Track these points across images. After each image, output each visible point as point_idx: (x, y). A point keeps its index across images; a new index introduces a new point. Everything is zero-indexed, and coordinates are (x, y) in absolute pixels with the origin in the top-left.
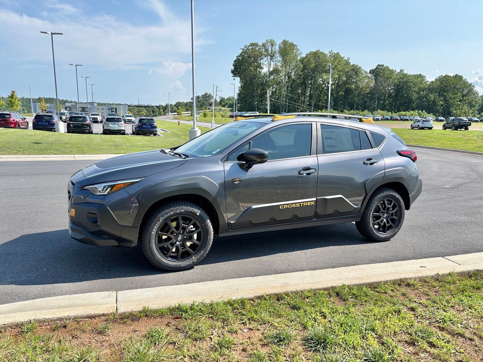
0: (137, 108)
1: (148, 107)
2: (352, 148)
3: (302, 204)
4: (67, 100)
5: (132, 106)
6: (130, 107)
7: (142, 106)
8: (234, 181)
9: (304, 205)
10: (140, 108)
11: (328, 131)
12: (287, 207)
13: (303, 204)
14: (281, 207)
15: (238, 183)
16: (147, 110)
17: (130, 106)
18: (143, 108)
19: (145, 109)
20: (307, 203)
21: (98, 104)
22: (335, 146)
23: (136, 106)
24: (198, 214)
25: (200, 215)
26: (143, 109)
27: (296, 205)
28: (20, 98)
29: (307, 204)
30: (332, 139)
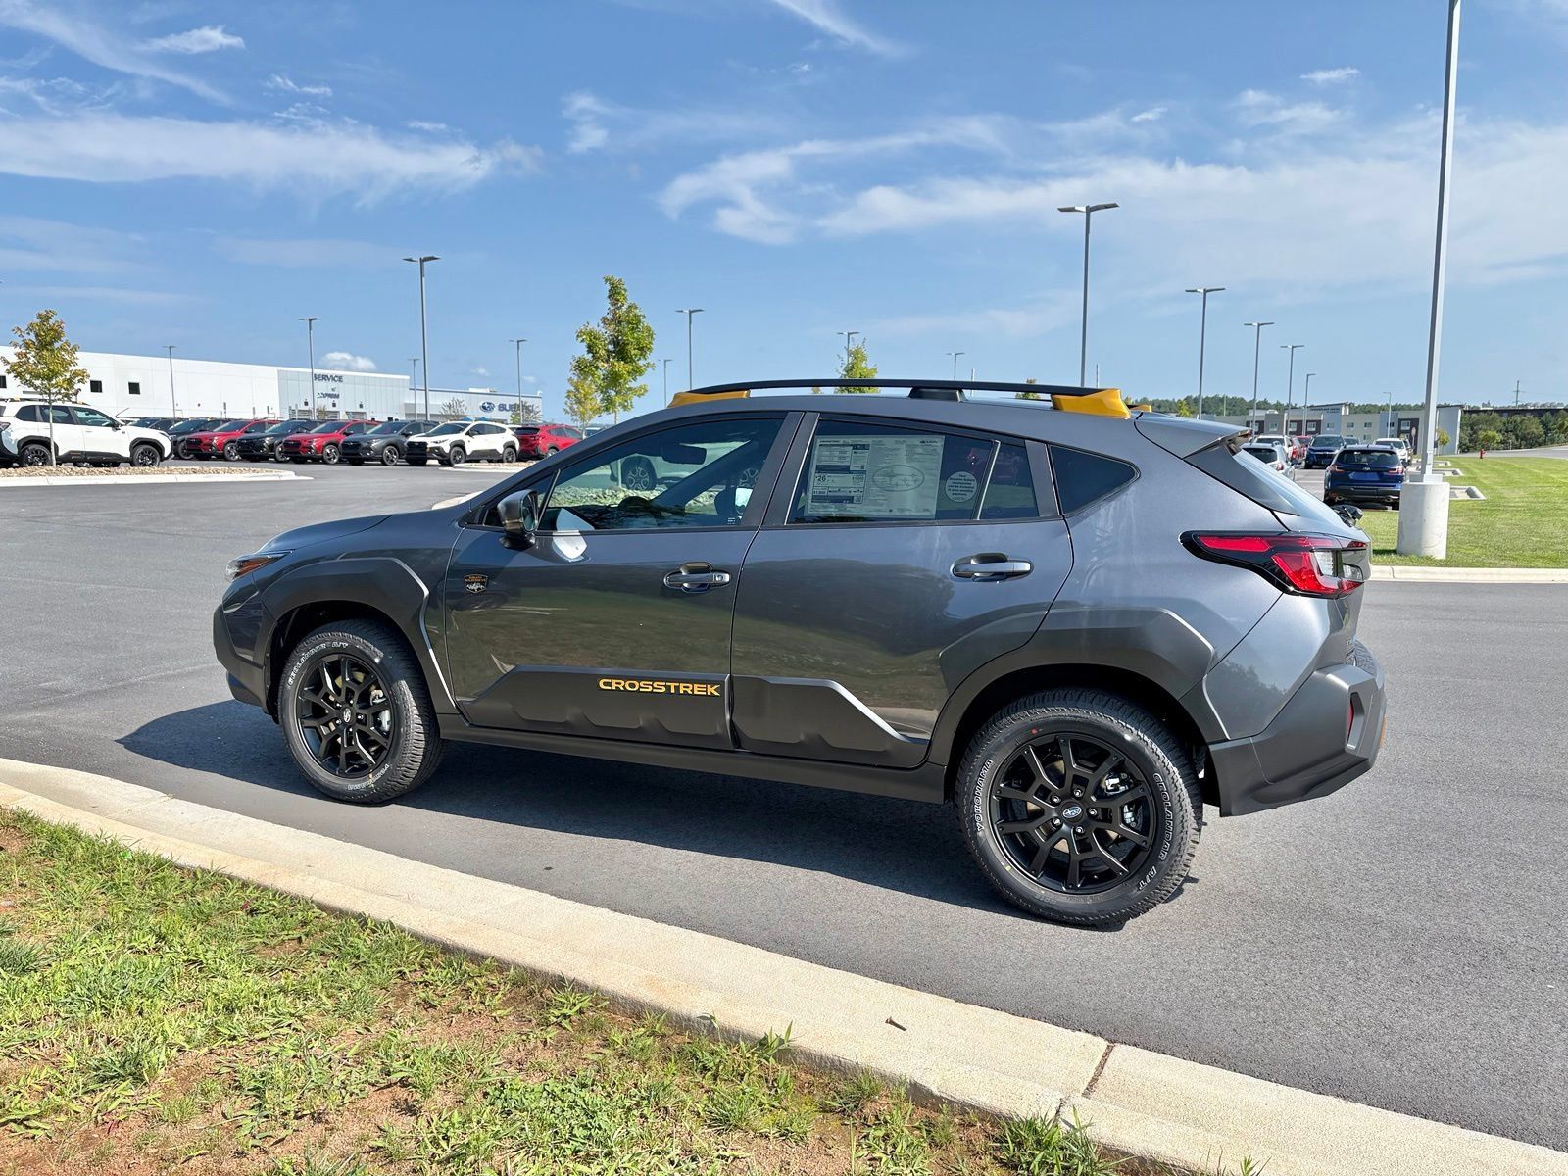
0: (1505, 419)
1: (1548, 413)
2: (927, 510)
3: (673, 685)
4: (1265, 402)
5: (1485, 411)
6: (1474, 415)
7: (1523, 411)
8: (468, 583)
9: (682, 692)
10: (1518, 418)
11: (841, 442)
12: (624, 687)
13: (677, 688)
14: (604, 684)
15: (479, 589)
16: (1542, 422)
17: (1477, 411)
18: (1529, 415)
19: (1536, 420)
20: (691, 686)
21: (1355, 410)
22: (850, 499)
23: (1501, 411)
24: (377, 660)
25: (381, 662)
26: (1529, 420)
27: (653, 688)
28: (1136, 401)
29: (692, 690)
30: (850, 472)
